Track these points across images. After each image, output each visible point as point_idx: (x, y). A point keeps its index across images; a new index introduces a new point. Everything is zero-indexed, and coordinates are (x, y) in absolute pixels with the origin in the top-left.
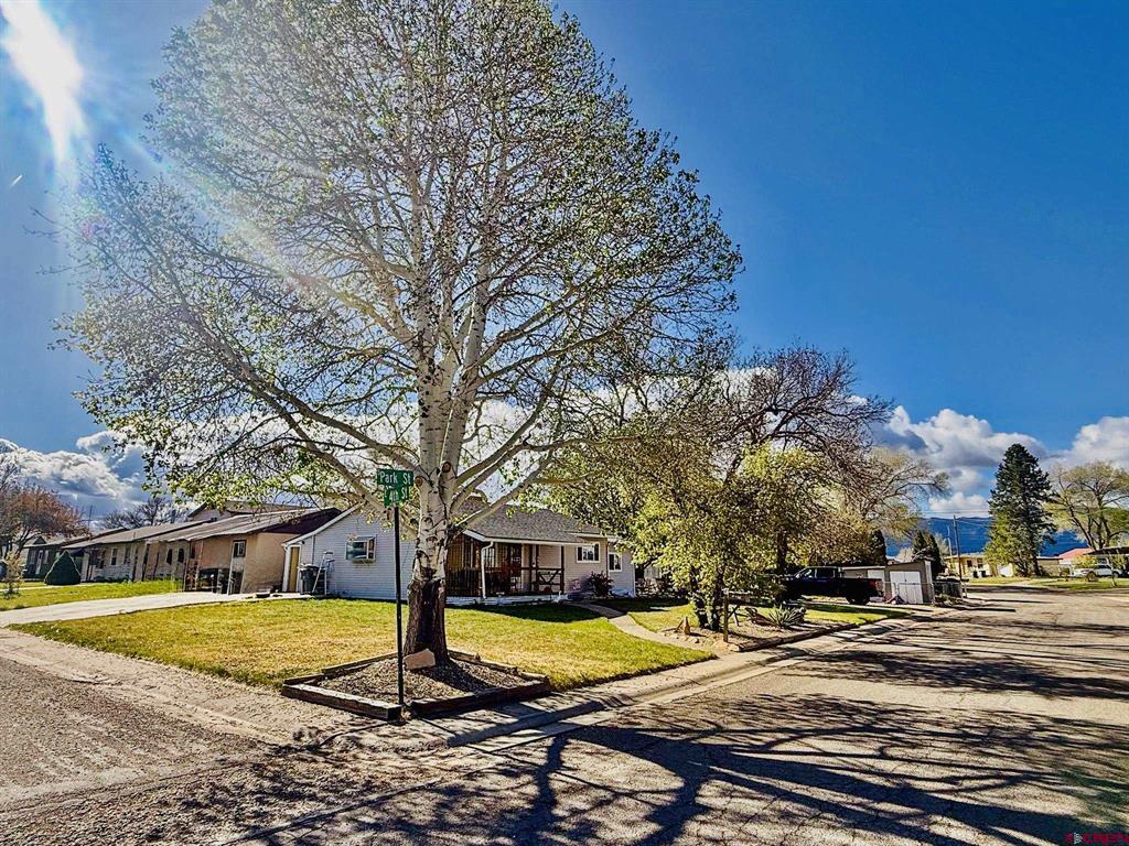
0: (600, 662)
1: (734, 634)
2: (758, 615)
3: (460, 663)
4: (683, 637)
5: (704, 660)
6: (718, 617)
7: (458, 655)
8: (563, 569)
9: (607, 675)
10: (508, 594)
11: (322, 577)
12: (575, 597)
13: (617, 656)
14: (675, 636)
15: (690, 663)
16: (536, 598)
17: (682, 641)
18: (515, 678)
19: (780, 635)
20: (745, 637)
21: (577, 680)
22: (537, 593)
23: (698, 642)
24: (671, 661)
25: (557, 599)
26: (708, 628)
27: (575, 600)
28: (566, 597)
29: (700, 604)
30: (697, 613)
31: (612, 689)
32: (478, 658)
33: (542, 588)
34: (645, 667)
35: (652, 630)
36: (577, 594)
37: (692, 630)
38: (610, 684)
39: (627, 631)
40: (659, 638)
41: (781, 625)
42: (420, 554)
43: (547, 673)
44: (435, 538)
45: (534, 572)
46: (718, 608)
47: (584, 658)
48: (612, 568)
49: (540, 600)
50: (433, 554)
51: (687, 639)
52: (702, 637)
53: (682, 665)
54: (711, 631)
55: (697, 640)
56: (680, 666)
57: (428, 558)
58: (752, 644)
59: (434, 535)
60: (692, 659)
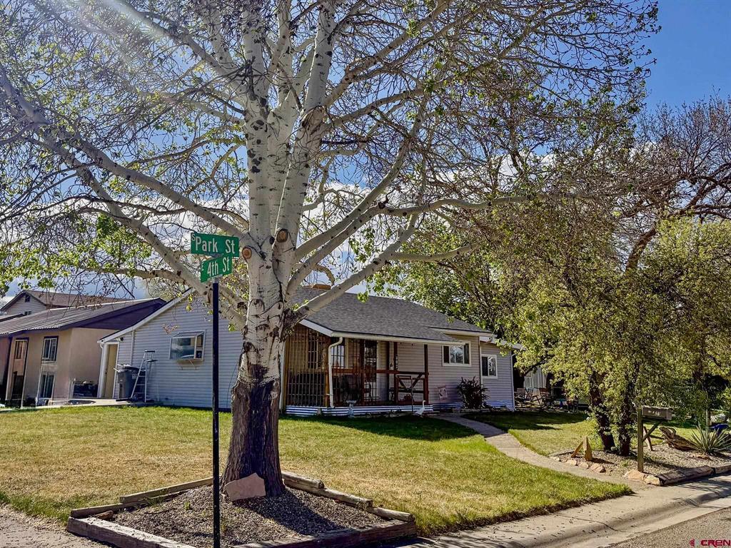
0: (480, 496)
1: (650, 462)
2: (678, 437)
3: (298, 493)
4: (584, 464)
5: (616, 495)
7: (295, 482)
8: (426, 373)
9: (491, 514)
10: (361, 402)
11: (141, 380)
12: (443, 409)
13: (501, 487)
14: (574, 462)
15: (597, 500)
16: (395, 409)
17: (582, 469)
18: (370, 516)
19: (711, 464)
20: (665, 465)
21: (451, 520)
22: (395, 402)
23: (604, 471)
24: (572, 496)
25: (421, 410)
26: (615, 452)
27: (442, 411)
28: (431, 409)
29: (604, 421)
30: (601, 433)
31: (499, 534)
32: (322, 486)
33: (401, 396)
34: (540, 504)
35: (543, 454)
36: (445, 405)
37: (595, 454)
38: (496, 526)
39: (512, 454)
40: (552, 463)
41: (709, 452)
42: (247, 347)
43: (413, 510)
44: (266, 326)
45: (391, 376)
46: (628, 427)
47: (459, 489)
48: (485, 373)
49: (399, 412)
50: (264, 348)
51: (589, 467)
52: (609, 465)
53: (587, 502)
54: (619, 457)
55: (602, 468)
56: (586, 503)
57: (258, 352)
58: (675, 475)
59: (266, 322)
60: (601, 495)
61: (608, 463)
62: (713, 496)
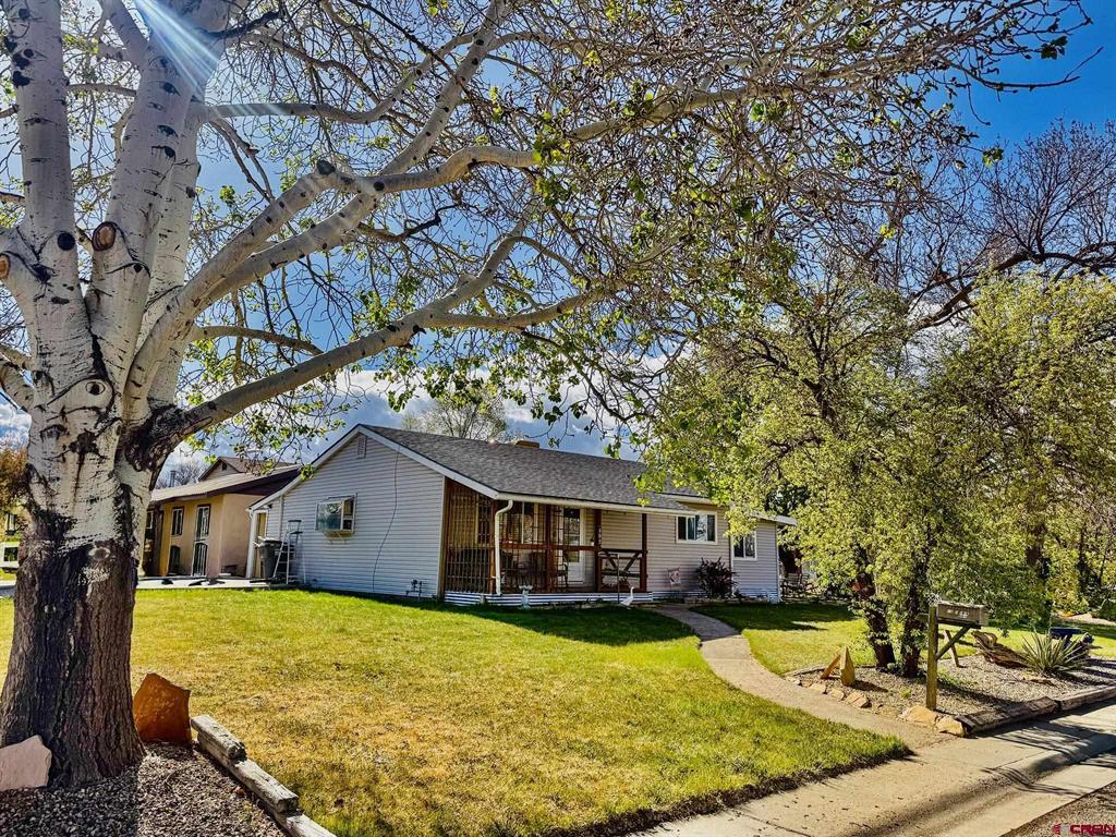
1: (950, 689)
2: (1001, 646)
4: (837, 691)
5: (877, 760)
6: (917, 652)
8: (644, 551)
10: (545, 588)
11: (284, 557)
12: (672, 599)
14: (822, 687)
15: (835, 772)
19: (1053, 694)
20: (976, 696)
22: (600, 588)
23: (868, 705)
25: (628, 600)
26: (895, 671)
29: (878, 623)
30: (872, 640)
32: (236, 756)
33: (611, 580)
35: (777, 671)
36: (674, 592)
37: (860, 674)
39: (725, 671)
41: (1049, 671)
44: (61, 430)
46: (915, 633)
48: (738, 554)
49: (599, 601)
50: (61, 476)
51: (845, 696)
52: (879, 694)
53: (816, 778)
54: (900, 680)
55: (864, 701)
56: (811, 780)
57: (46, 485)
58: (991, 715)
59: (59, 421)
60: (845, 760)
61: (880, 689)
62: (1059, 761)
